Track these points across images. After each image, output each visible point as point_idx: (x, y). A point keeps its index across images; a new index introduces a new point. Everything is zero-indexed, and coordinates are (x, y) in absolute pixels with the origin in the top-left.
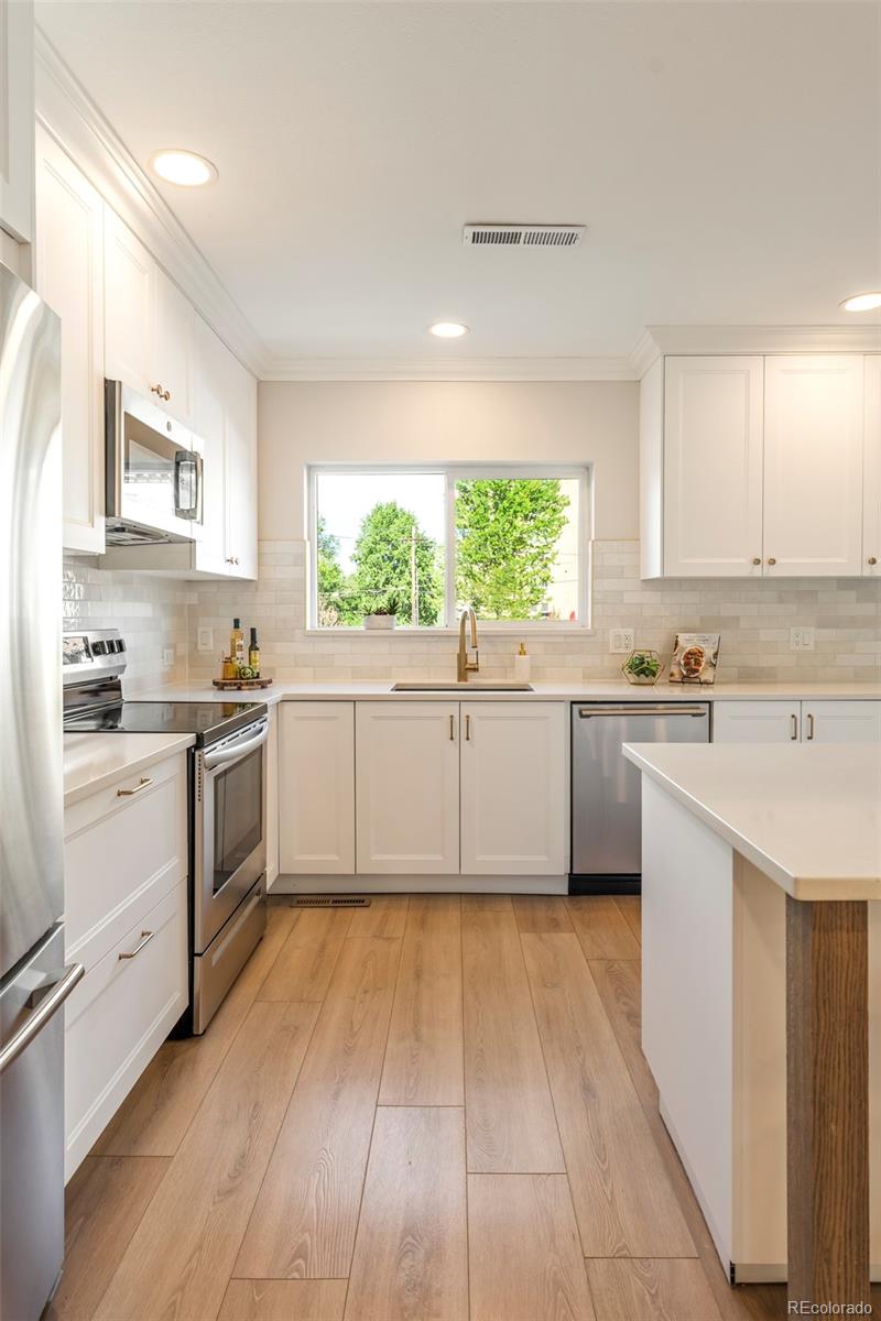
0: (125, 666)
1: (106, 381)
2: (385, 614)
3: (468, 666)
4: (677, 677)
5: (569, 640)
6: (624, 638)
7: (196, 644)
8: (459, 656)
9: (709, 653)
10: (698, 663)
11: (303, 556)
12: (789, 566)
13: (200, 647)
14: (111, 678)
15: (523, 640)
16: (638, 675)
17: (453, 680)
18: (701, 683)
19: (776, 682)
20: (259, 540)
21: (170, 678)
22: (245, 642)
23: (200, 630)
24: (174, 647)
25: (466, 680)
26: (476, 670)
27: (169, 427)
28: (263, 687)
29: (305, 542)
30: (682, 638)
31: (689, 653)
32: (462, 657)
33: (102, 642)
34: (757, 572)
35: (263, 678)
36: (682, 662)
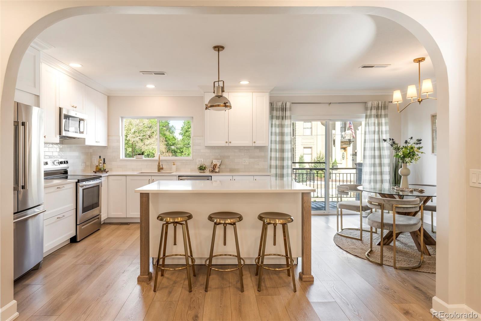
0: (69, 167)
1: (60, 108)
2: (141, 155)
3: (160, 168)
4: (211, 171)
5: (187, 161)
6: (200, 161)
7: (92, 162)
8: (158, 165)
9: (218, 165)
10: (216, 167)
11: (119, 140)
12: (235, 143)
13: (93, 163)
14: (65, 169)
15: (173, 161)
16: (200, 170)
17: (157, 172)
18: (216, 172)
19: (239, 172)
20: (108, 136)
21: (84, 170)
22: (102, 162)
23: (93, 159)
24: (85, 163)
25: (160, 171)
26: (162, 169)
27: (76, 114)
28: (106, 173)
29: (120, 136)
30: (214, 161)
31: (214, 165)
32: (159, 166)
33: (62, 161)
34: (227, 145)
35: (106, 170)
36: (213, 167)
